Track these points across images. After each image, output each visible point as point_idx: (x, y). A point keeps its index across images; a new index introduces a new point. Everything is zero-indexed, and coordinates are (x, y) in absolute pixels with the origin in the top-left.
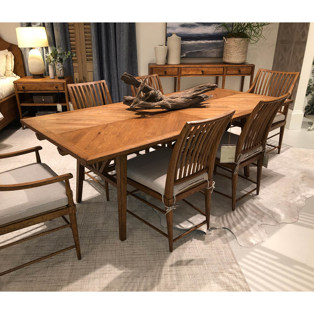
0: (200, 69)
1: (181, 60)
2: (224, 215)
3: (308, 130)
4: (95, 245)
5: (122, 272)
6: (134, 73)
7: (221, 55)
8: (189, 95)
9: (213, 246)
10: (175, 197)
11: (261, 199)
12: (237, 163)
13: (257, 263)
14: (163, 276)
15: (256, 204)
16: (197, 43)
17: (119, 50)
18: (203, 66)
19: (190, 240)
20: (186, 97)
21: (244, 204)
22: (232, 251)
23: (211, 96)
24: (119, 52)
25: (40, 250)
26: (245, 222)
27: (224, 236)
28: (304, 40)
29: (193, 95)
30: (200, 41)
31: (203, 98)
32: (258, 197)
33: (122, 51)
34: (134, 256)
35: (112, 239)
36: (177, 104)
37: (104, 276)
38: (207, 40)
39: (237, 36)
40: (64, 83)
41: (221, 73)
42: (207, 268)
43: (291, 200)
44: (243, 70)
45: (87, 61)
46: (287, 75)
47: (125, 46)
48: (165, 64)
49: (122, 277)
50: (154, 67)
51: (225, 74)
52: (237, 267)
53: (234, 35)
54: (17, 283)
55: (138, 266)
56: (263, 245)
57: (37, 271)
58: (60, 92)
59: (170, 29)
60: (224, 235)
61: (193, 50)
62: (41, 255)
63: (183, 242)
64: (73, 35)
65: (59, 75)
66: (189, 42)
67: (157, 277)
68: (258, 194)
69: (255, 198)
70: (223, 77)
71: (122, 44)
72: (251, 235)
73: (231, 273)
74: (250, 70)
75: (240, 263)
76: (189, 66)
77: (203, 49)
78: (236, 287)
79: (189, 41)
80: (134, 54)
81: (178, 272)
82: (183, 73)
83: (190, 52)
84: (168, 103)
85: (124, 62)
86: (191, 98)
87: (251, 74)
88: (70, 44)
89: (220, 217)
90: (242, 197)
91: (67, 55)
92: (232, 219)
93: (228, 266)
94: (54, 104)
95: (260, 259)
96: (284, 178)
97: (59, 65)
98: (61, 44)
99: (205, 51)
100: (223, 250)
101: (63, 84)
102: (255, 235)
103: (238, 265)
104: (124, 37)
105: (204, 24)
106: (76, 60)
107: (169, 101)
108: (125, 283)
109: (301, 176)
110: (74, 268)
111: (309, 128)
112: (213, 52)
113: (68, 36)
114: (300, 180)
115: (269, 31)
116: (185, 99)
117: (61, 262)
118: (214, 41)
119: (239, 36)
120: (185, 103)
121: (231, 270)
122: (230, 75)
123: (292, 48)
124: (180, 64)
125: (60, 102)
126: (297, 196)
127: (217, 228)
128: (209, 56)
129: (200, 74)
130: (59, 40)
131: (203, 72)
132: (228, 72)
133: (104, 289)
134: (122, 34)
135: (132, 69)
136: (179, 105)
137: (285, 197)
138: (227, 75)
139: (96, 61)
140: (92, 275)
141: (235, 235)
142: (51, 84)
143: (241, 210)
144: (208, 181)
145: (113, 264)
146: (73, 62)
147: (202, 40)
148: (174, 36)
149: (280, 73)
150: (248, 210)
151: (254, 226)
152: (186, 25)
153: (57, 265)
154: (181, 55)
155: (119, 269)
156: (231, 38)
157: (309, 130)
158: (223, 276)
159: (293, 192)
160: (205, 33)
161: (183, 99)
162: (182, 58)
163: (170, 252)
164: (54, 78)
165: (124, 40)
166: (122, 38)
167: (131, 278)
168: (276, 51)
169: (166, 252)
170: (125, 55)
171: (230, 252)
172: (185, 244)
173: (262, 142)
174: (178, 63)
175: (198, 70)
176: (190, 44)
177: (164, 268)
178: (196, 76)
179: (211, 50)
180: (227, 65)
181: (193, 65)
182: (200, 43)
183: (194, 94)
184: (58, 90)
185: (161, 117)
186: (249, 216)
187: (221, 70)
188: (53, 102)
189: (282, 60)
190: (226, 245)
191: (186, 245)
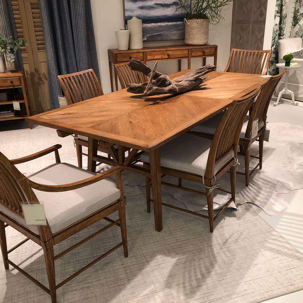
0: (165, 52)
1: (143, 44)
2: (241, 191)
3: (273, 105)
4: (134, 241)
5: (176, 259)
6: (93, 61)
7: (183, 37)
8: (192, 78)
9: (246, 220)
10: (215, 177)
11: (266, 173)
12: (250, 139)
13: (291, 227)
14: (216, 255)
15: (264, 177)
16: (157, 25)
17: (77, 37)
18: (168, 49)
19: (223, 219)
20: (190, 80)
21: (253, 179)
22: (265, 221)
23: (207, 77)
24: (77, 38)
25: (77, 256)
26: (263, 195)
27: (251, 210)
28: (262, 19)
29: (195, 78)
30: (160, 23)
31: (202, 79)
32: (262, 171)
33: (80, 37)
34: (179, 243)
35: (148, 232)
36: (183, 87)
37: (161, 266)
38: (167, 22)
39: (199, 17)
40: (20, 77)
41: (187, 56)
42: (251, 240)
43: (291, 169)
44: (207, 51)
45: (38, 50)
46: (260, 53)
47: (83, 31)
48: (128, 49)
49: (178, 264)
50: (118, 52)
51: (190, 56)
52: (276, 233)
53: (195, 17)
54: (74, 292)
55: (188, 251)
56: (288, 211)
57: (88, 277)
58: (16, 87)
59: (128, 11)
60: (251, 208)
61: (154, 33)
62: (82, 261)
63: (218, 221)
64: (19, 21)
65: (10, 68)
66: (149, 25)
67: (212, 257)
68: (261, 168)
69: (260, 172)
70: (188, 59)
71: (80, 29)
72: (274, 204)
73: (274, 240)
74: (213, 50)
75: (277, 230)
76: (154, 50)
77: (164, 32)
78: (284, 249)
79: (149, 23)
80: (92, 40)
81: (228, 248)
82: (149, 57)
83: (150, 35)
84: (175, 87)
85: (83, 49)
86: (193, 81)
87: (215, 55)
88: (16, 31)
89: (239, 194)
90: (251, 172)
91: (18, 44)
92: (250, 194)
93: (268, 235)
94: (8, 102)
95: (291, 223)
96: (276, 151)
97: (10, 57)
98: (6, 31)
99: (166, 34)
100: (257, 222)
101: (18, 77)
102: (276, 204)
103: (276, 232)
104: (81, 21)
105: (163, 6)
106: (25, 50)
107: (176, 85)
108: (184, 268)
109: (289, 147)
110: (125, 265)
111: (275, 103)
112: (174, 34)
113: (13, 22)
114: (289, 150)
115: (225, 12)
116: (189, 82)
117: (108, 263)
118: (173, 23)
119: (200, 17)
120: (189, 86)
121: (273, 237)
122: (195, 57)
123: (250, 28)
124: (143, 48)
125: (17, 100)
126: (294, 165)
127: (242, 203)
128: (170, 38)
129: (165, 58)
130: (3, 27)
131: (168, 55)
132: (193, 54)
133: (168, 278)
134: (79, 18)
135: (91, 56)
136: (185, 88)
137: (285, 167)
138: (192, 57)
139: (51, 49)
140: (148, 269)
141: (260, 207)
142: (5, 79)
143: (254, 185)
144: (234, 158)
145: (163, 254)
146: (21, 52)
147: (162, 22)
148: (134, 19)
149: (253, 52)
150: (260, 183)
151: (272, 196)
152: (145, 6)
153: (106, 267)
154: (143, 38)
155: (172, 258)
156: (193, 19)
157: (275, 106)
158: (269, 243)
159: (290, 162)
160: (165, 14)
161: (187, 82)
162: (144, 42)
163: (211, 233)
164: (5, 72)
165: (81, 25)
166: (79, 23)
167: (188, 263)
168: (232, 31)
169: (207, 234)
170: (84, 42)
171: (264, 223)
172: (220, 223)
173: (263, 118)
174: (142, 47)
175: (164, 54)
176: (151, 27)
177: (213, 247)
178: (162, 60)
179: (172, 32)
180: (191, 47)
181: (158, 49)
182: (161, 25)
183: (196, 76)
184: (14, 86)
185: (173, 102)
186: (263, 188)
187: (186, 52)
188: (7, 100)
189: (240, 39)
190: (257, 217)
191: (222, 223)
